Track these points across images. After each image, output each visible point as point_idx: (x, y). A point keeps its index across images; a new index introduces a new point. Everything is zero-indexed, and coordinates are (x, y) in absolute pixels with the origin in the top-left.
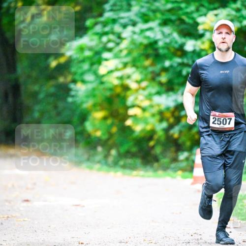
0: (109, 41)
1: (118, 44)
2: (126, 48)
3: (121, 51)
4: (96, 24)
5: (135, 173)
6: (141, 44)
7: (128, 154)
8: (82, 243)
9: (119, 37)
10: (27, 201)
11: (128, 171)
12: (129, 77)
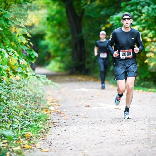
0: (134, 15)
1: (140, 16)
2: (144, 19)
3: (141, 20)
4: (127, 5)
5: (150, 90)
6: (153, 16)
7: (146, 79)
8: (119, 130)
9: (141, 12)
10: (88, 106)
11: (146, 89)
12: (146, 35)
